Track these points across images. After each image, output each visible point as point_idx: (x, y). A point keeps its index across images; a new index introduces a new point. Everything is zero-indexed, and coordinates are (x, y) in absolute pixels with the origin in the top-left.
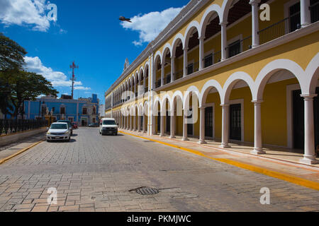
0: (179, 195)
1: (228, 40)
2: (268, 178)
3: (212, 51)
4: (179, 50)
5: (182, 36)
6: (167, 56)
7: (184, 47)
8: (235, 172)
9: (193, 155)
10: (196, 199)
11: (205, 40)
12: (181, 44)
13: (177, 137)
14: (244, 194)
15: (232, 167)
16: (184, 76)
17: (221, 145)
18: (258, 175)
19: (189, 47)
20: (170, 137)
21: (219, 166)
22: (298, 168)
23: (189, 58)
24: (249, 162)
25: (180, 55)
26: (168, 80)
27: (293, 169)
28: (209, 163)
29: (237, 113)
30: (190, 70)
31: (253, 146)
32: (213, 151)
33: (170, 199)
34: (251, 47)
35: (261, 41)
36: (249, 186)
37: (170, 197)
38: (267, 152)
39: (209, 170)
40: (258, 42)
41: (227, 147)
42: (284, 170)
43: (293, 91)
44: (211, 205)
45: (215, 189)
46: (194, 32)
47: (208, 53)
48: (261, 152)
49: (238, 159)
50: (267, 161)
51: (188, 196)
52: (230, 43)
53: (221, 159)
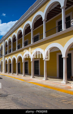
0: (15, 96)
1: (34, 35)
2: (49, 89)
3: (28, 40)
4: (14, 39)
5: (16, 34)
6: (10, 42)
7: (16, 38)
8: (36, 87)
9: (21, 81)
10: (22, 98)
11: (25, 35)
12: (15, 37)
13: (14, 74)
14: (40, 96)
15: (35, 85)
16: (17, 50)
17: (31, 77)
18: (45, 88)
19: (18, 38)
20: (11, 74)
21: (30, 85)
22: (61, 85)
23: (18, 43)
24: (42, 83)
25: (15, 41)
26: (10, 51)
27: (59, 86)
28: (27, 84)
29: (37, 64)
30: (19, 48)
31: (44, 77)
32: (28, 79)
33: (11, 99)
34: (43, 38)
35: (47, 36)
36: (42, 93)
37: (12, 98)
38: (49, 79)
39: (27, 87)
40: (46, 36)
41: (33, 77)
42: (56, 86)
43: (59, 55)
44: (27, 101)
45: (29, 94)
46: (20, 32)
47: (26, 41)
48: (47, 79)
49: (38, 82)
50: (49, 83)
51: (19, 97)
52: (35, 36)
53: (31, 82)
